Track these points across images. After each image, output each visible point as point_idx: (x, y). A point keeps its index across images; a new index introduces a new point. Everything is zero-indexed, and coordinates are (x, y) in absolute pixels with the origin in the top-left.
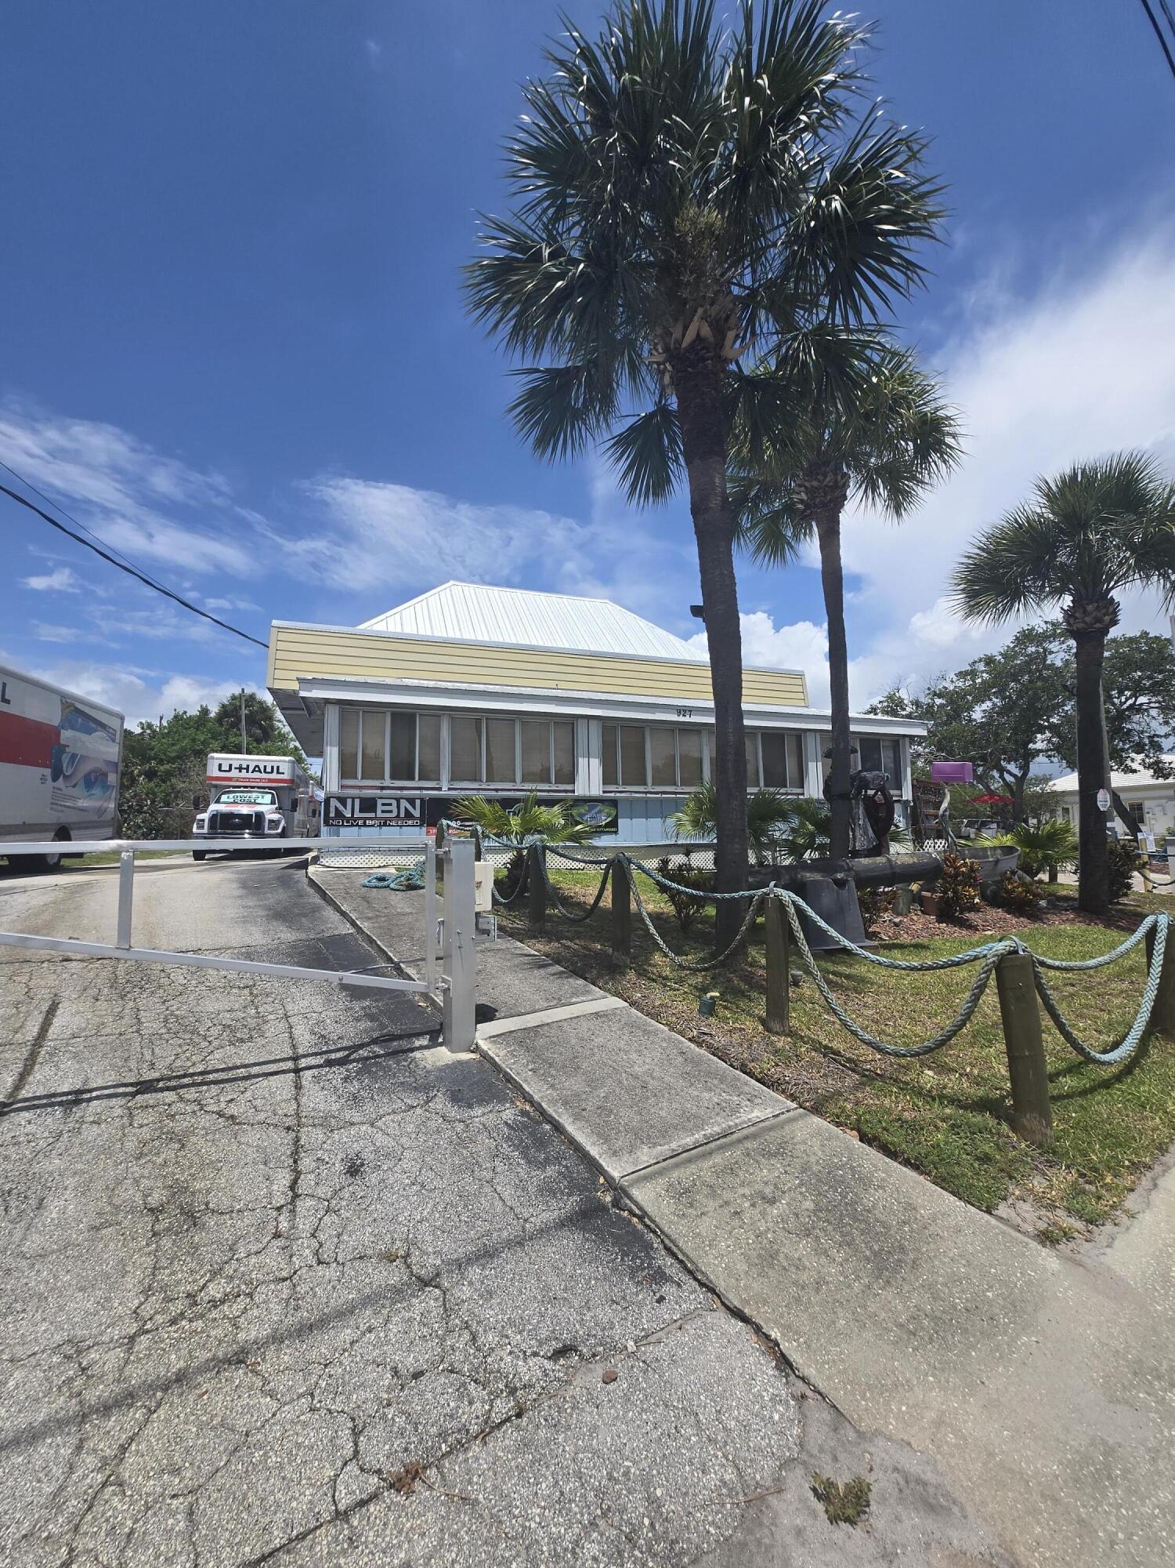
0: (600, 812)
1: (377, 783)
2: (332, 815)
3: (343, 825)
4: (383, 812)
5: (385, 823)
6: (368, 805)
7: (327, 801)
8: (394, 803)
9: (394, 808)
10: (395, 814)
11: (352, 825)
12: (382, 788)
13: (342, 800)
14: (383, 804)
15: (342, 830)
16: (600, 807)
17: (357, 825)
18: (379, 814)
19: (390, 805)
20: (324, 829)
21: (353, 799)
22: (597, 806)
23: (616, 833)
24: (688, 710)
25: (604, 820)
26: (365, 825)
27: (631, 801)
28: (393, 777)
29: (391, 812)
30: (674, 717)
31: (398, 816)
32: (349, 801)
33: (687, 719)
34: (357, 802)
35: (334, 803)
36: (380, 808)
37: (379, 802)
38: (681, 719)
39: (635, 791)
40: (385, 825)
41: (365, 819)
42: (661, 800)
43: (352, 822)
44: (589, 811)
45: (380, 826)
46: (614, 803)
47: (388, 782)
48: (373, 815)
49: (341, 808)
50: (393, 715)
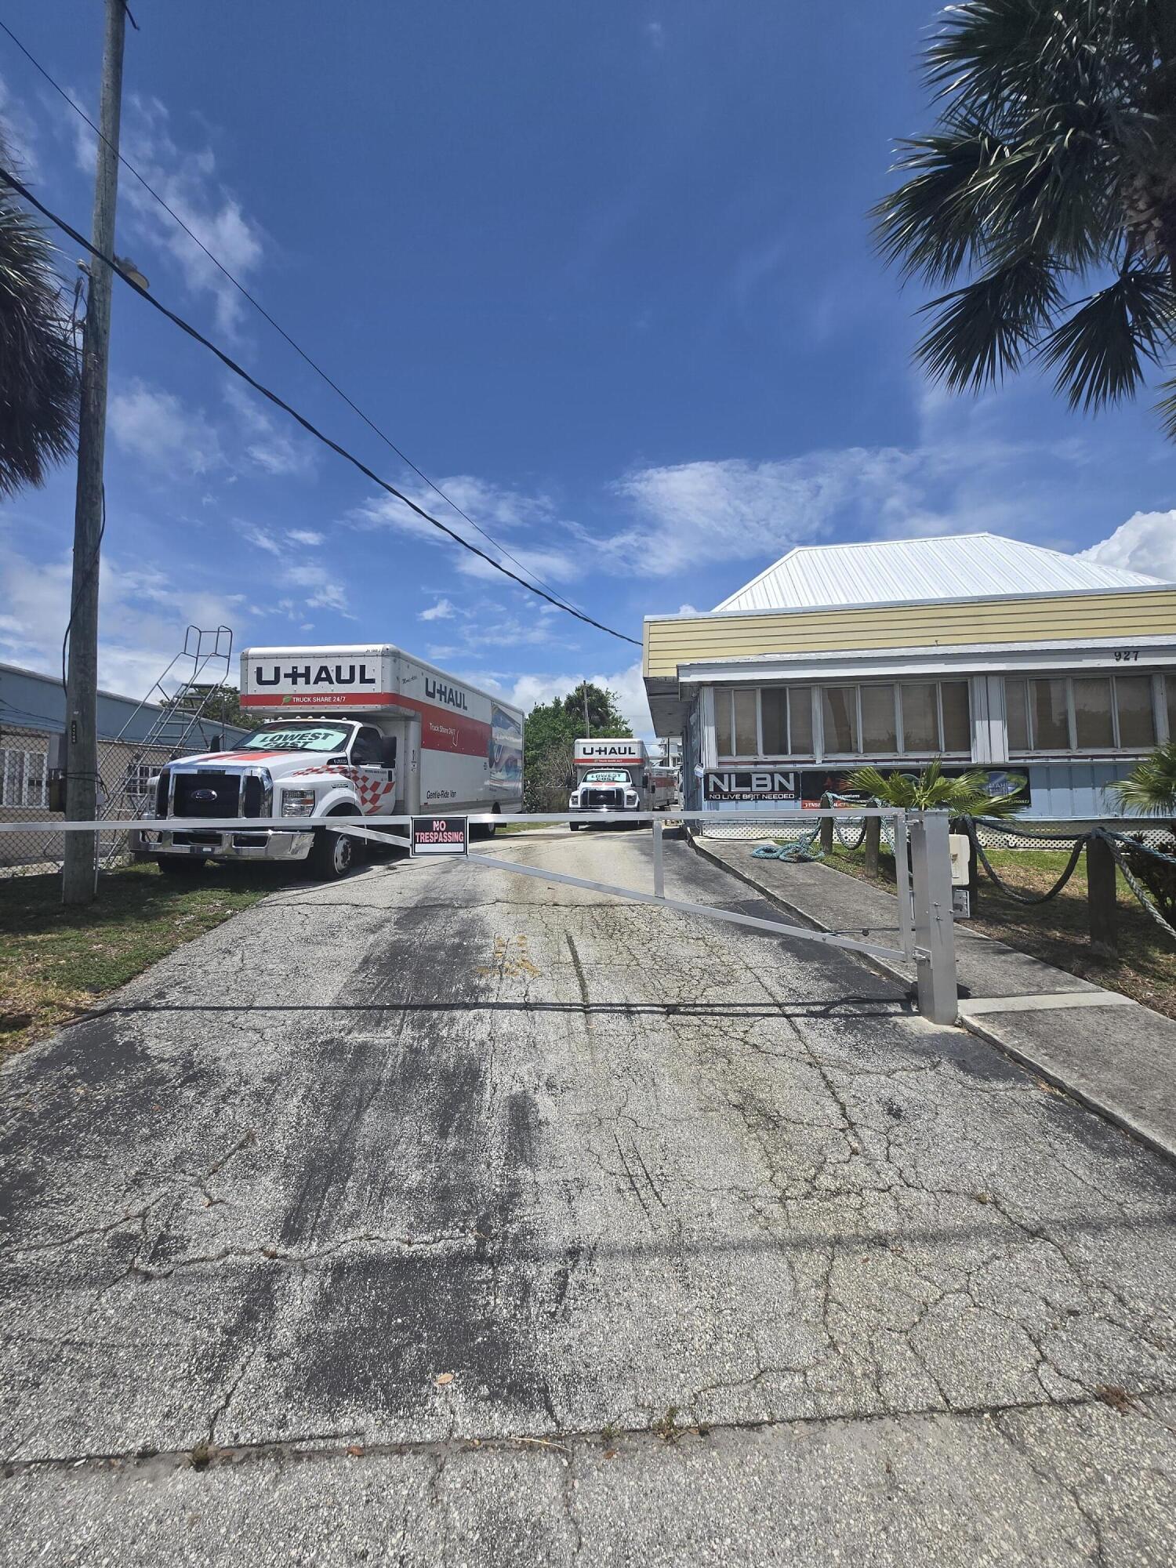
1: (751, 758)
4: (758, 786)
5: (760, 797)
6: (744, 780)
7: (706, 777)
8: (768, 777)
9: (768, 782)
10: (769, 788)
11: (730, 799)
12: (756, 763)
13: (720, 776)
14: (757, 779)
15: (721, 804)
17: (734, 799)
18: (755, 789)
19: (765, 779)
20: (705, 803)
21: (730, 775)
22: (1000, 775)
23: (1028, 805)
24: (1136, 652)
26: (741, 799)
27: (1048, 768)
28: (766, 753)
29: (766, 786)
30: (1111, 663)
31: (773, 790)
32: (726, 777)
33: (1131, 663)
34: (733, 777)
35: (712, 778)
36: (754, 782)
37: (754, 777)
38: (1122, 663)
39: (1053, 756)
40: (760, 798)
41: (741, 794)
42: (1092, 766)
43: (730, 797)
44: (990, 781)
45: (756, 800)
46: (1024, 771)
47: (761, 757)
48: (748, 789)
49: (719, 783)
50: (763, 691)
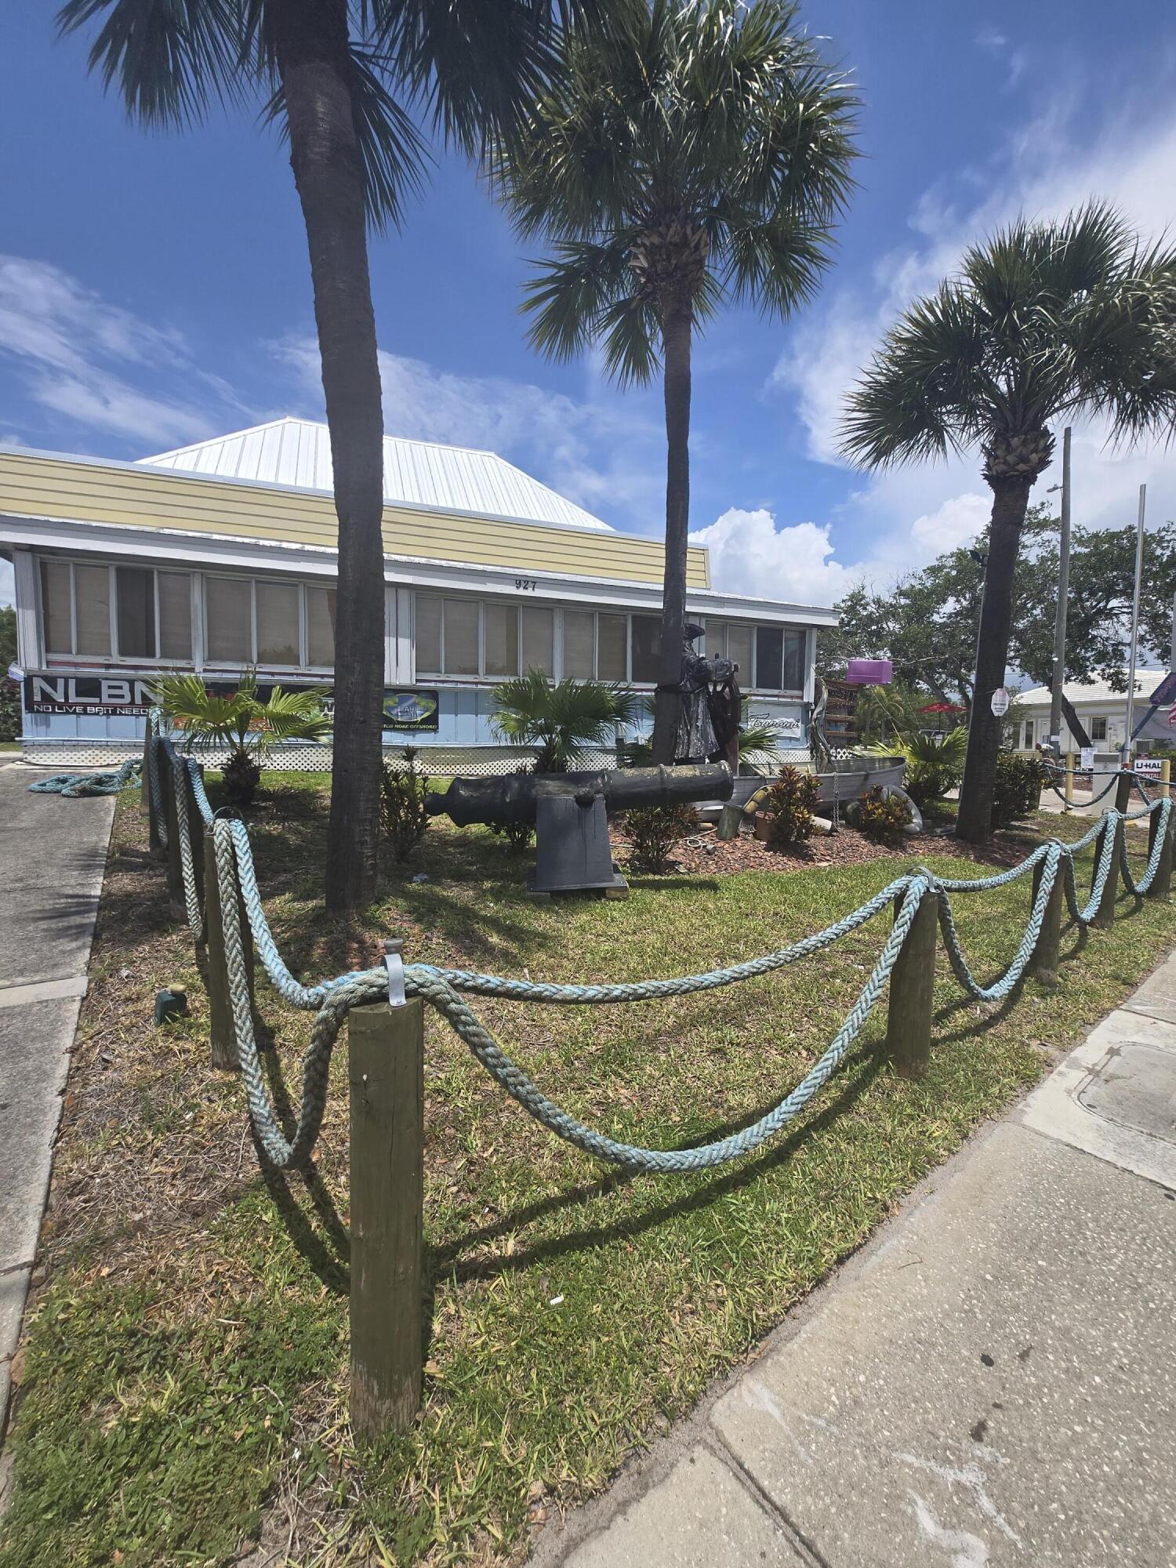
0: (414, 705)
1: (101, 660)
2: (37, 698)
3: (53, 712)
4: (110, 696)
5: (114, 711)
6: (89, 687)
7: (28, 680)
8: (126, 686)
9: (126, 691)
10: (128, 699)
11: (67, 713)
12: (108, 666)
13: (51, 681)
14: (110, 687)
15: (53, 718)
16: (415, 698)
17: (74, 712)
18: (105, 699)
19: (120, 688)
20: (26, 717)
21: (66, 680)
23: (435, 730)
24: (533, 582)
25: (420, 715)
26: (85, 713)
27: (456, 693)
28: (123, 652)
29: (122, 697)
30: (511, 590)
32: (61, 683)
33: (529, 593)
34: (72, 683)
35: (38, 683)
36: (105, 691)
37: (105, 684)
38: (521, 592)
39: (461, 681)
40: (114, 713)
41: (85, 705)
43: (66, 708)
44: (399, 704)
45: (107, 714)
46: (433, 694)
47: (116, 659)
48: (96, 700)
49: (49, 689)
50: (120, 571)
